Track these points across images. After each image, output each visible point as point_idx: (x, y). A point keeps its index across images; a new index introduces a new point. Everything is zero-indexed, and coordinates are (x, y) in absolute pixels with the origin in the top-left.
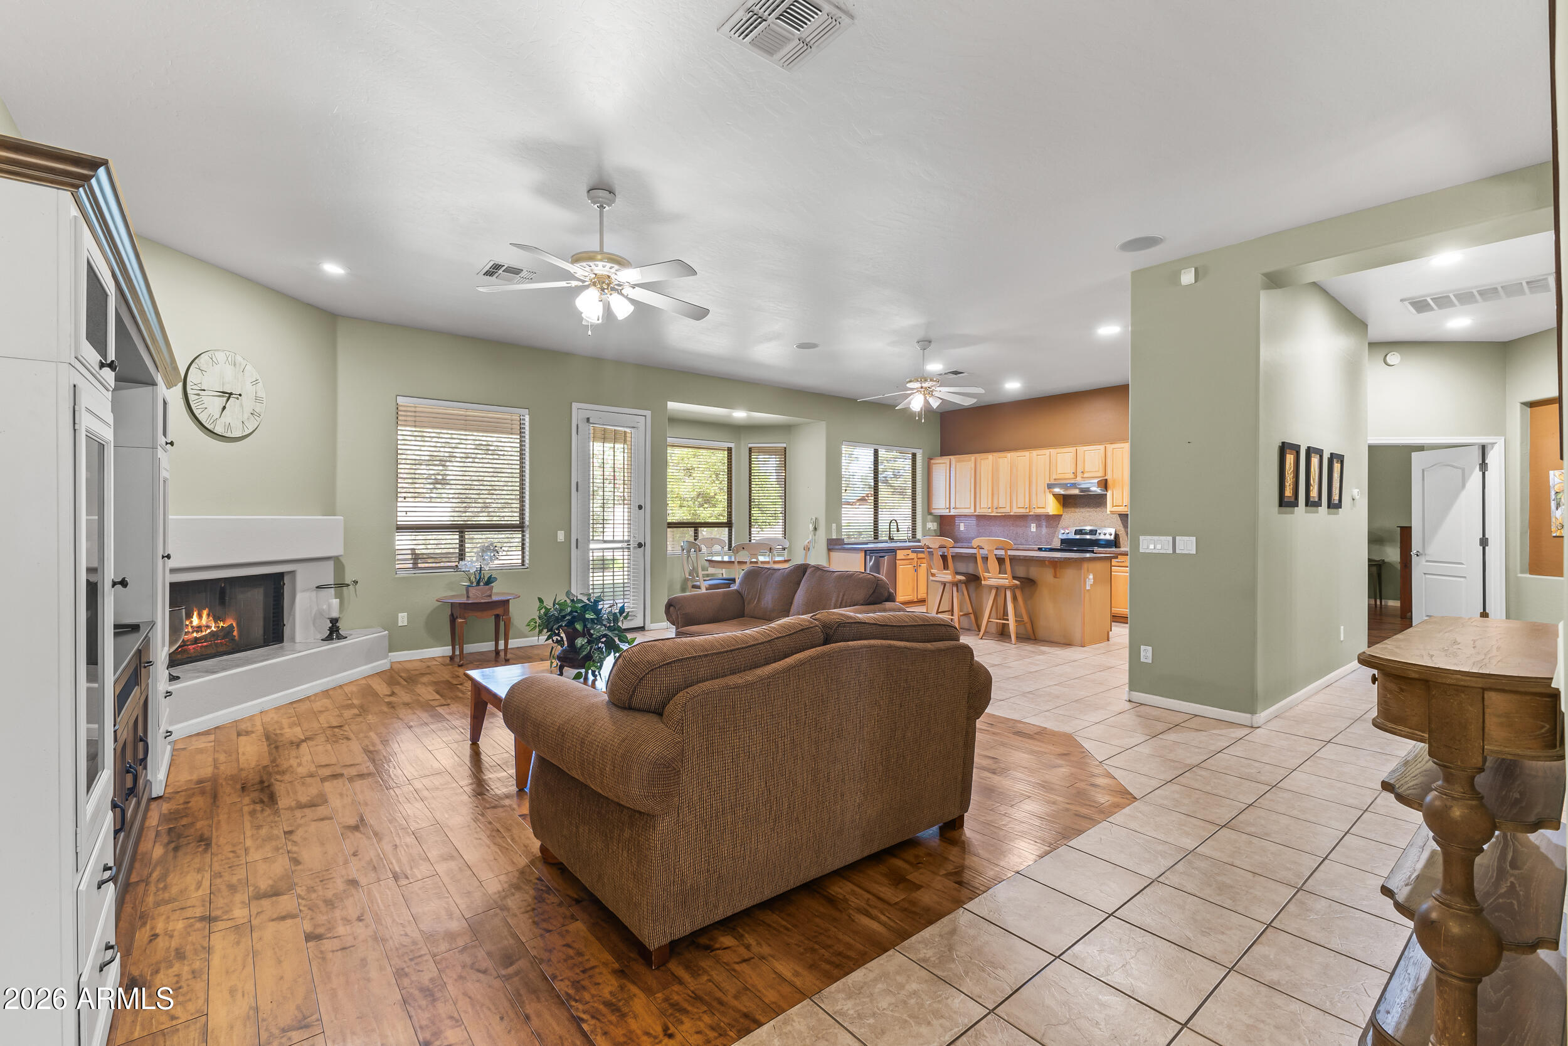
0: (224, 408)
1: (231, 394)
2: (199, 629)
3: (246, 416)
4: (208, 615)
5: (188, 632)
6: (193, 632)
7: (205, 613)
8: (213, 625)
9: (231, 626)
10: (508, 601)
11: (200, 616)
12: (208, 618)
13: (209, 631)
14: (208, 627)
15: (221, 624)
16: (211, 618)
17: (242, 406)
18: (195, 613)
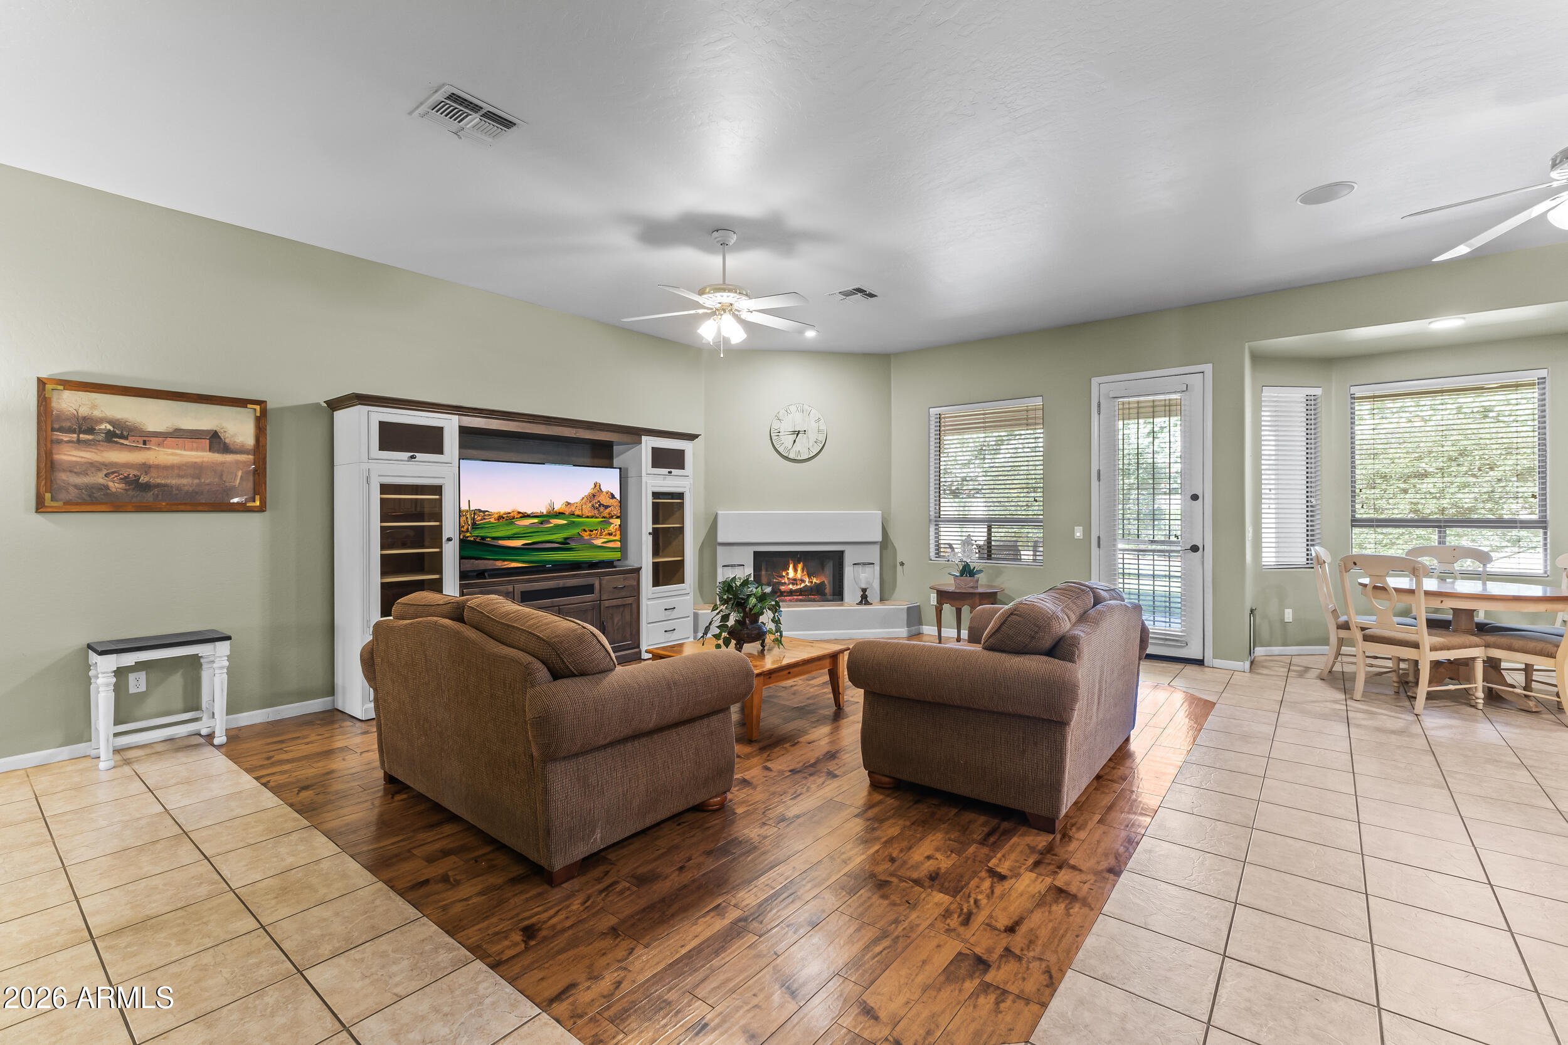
0: (795, 441)
1: (799, 432)
2: (794, 581)
3: (811, 444)
4: (803, 570)
5: (785, 583)
6: (789, 584)
7: (800, 567)
8: (807, 580)
9: (822, 583)
10: (996, 593)
11: (795, 570)
12: (803, 572)
13: (803, 585)
14: (803, 581)
15: (815, 580)
16: (805, 573)
17: (808, 438)
18: (791, 566)
